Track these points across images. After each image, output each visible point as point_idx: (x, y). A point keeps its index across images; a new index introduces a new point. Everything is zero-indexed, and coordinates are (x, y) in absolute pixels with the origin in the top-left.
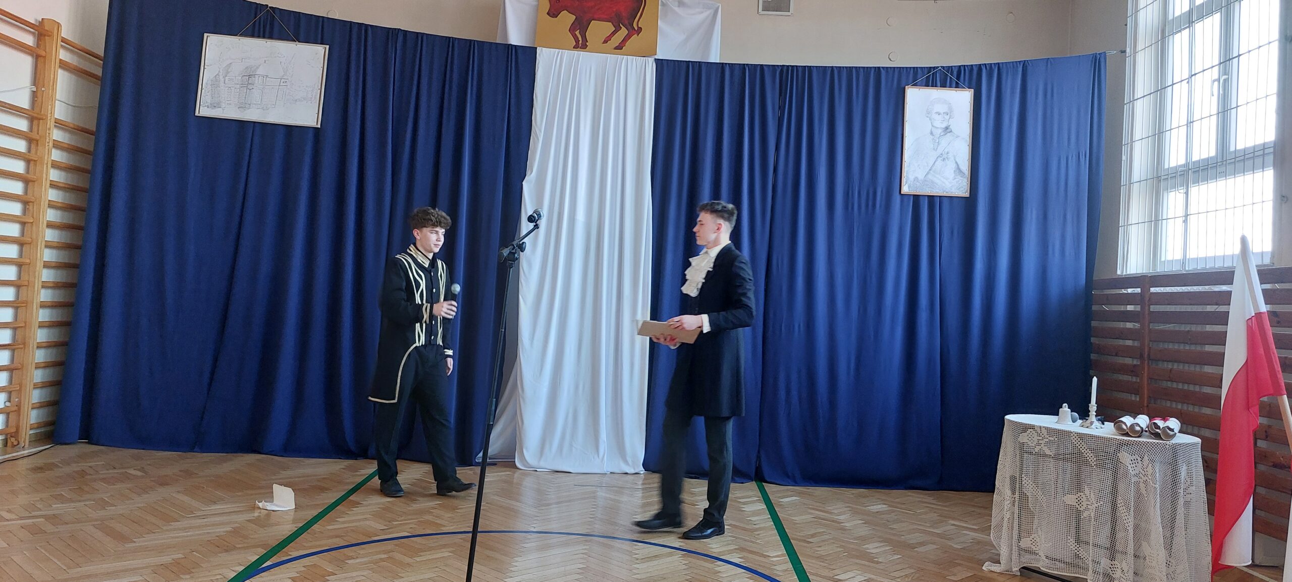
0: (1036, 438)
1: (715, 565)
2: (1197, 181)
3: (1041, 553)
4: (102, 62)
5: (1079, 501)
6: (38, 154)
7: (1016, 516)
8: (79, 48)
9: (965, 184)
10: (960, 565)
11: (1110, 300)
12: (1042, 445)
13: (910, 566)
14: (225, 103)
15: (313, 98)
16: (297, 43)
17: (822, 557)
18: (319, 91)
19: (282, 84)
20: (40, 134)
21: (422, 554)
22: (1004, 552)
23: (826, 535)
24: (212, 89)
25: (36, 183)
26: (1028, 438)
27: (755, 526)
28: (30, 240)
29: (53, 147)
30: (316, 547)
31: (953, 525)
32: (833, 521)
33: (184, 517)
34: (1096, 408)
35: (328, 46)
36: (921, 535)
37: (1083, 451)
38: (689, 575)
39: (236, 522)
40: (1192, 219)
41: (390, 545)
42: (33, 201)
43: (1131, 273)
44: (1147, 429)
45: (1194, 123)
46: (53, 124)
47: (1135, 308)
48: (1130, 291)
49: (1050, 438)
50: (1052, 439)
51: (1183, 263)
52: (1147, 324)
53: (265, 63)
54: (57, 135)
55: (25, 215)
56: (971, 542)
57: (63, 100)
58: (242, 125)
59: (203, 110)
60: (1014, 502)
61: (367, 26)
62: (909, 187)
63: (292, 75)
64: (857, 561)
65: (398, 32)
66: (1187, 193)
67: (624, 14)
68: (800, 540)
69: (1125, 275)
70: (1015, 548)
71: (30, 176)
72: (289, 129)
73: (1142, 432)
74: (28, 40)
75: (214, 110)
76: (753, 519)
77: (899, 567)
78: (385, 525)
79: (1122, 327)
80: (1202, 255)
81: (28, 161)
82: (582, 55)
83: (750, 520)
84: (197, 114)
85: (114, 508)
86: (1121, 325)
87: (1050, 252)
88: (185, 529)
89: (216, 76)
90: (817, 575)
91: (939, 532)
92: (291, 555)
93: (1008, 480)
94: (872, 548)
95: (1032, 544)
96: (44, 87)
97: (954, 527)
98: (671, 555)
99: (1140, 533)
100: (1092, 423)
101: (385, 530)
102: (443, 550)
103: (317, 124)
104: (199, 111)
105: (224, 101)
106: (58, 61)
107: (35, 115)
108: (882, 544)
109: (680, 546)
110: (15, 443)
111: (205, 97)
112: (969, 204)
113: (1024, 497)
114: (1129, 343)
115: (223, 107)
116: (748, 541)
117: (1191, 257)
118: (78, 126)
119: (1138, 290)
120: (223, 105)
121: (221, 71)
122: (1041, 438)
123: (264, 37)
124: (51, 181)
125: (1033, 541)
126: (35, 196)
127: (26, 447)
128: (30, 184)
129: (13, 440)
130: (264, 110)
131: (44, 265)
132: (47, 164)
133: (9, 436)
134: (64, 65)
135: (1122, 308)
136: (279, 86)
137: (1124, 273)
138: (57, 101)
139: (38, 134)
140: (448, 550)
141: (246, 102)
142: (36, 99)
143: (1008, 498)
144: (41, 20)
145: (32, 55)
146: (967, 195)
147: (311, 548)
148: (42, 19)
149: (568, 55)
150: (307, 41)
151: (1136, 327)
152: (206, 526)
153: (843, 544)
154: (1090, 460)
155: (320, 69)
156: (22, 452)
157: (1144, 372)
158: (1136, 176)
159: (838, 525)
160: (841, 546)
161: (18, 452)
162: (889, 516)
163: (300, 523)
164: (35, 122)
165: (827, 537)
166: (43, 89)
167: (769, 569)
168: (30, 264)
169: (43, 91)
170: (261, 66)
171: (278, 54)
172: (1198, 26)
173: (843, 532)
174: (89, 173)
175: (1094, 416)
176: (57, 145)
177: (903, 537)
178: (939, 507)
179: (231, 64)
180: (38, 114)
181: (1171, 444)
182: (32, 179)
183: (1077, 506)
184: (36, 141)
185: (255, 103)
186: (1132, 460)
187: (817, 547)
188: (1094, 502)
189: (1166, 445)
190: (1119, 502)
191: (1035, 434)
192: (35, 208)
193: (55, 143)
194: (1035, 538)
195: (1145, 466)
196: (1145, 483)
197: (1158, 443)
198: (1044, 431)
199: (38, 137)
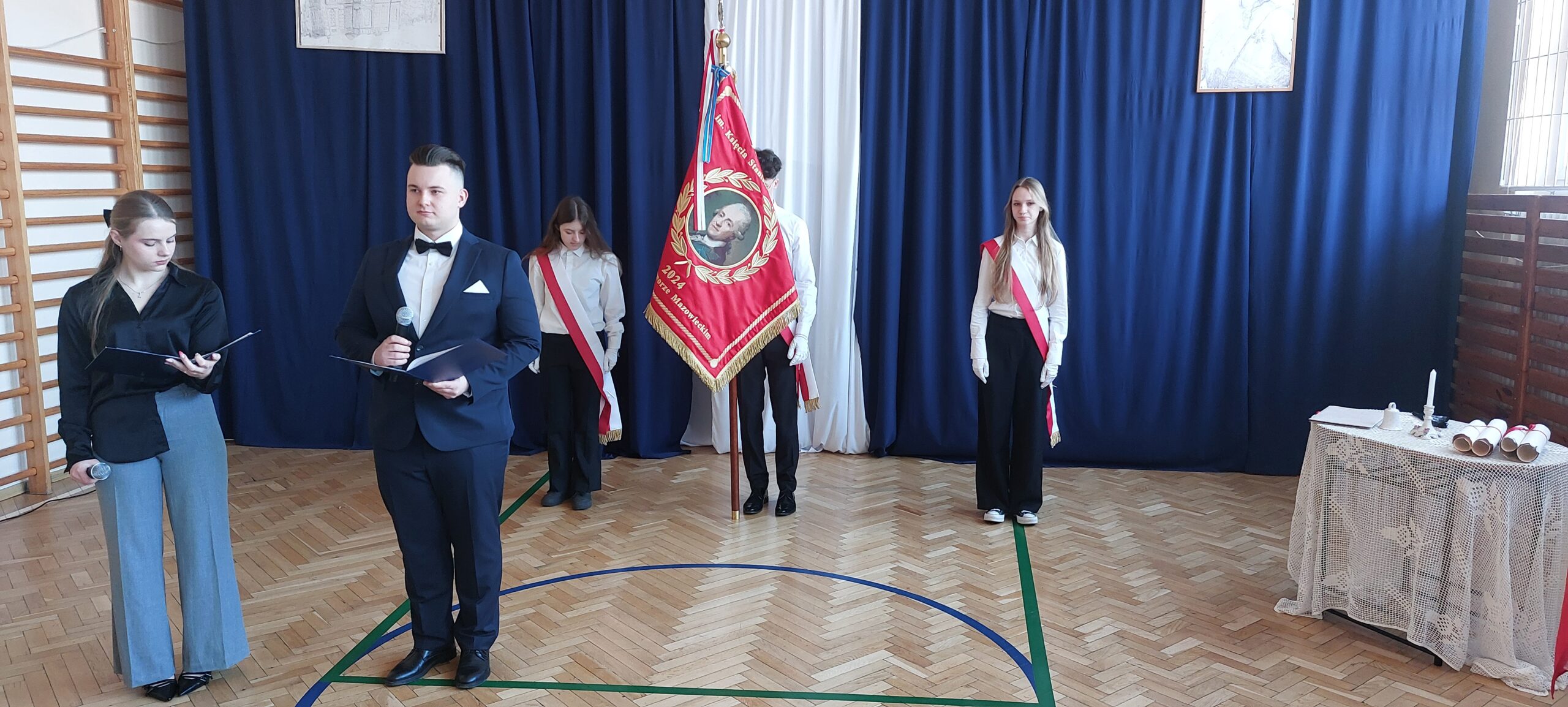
0: (1348, 452)
1: (928, 613)
3: (1350, 595)
5: (1401, 535)
6: (121, 110)
7: (1319, 546)
9: (1287, 73)
10: (1245, 603)
11: (1485, 224)
12: (1358, 461)
13: (1178, 607)
14: (329, 30)
15: (430, 18)
17: (1065, 596)
18: (439, 6)
20: (119, 86)
21: (575, 605)
22: (1303, 589)
23: (1078, 557)
24: (312, 14)
25: (125, 146)
26: (1338, 450)
27: (990, 546)
29: (138, 99)
31: (1251, 534)
32: (1094, 534)
33: (316, 555)
36: (1205, 553)
37: (1409, 474)
38: (890, 631)
41: (539, 593)
42: (123, 169)
43: (1518, 189)
46: (133, 71)
47: (1518, 239)
48: (1514, 213)
49: (1367, 453)
50: (1369, 454)
52: (1533, 261)
54: (140, 83)
55: (119, 187)
56: (1266, 564)
57: (140, 38)
58: (351, 56)
59: (305, 41)
60: (1319, 526)
62: (1208, 82)
64: (1111, 601)
68: (1044, 569)
70: (1316, 585)
71: (119, 140)
72: (409, 57)
73: (1491, 450)
75: (318, 39)
77: (1164, 609)
78: (543, 561)
79: (1501, 262)
81: (112, 122)
84: (298, 46)
87: (1407, 160)
88: (313, 575)
90: (1053, 627)
91: (1227, 548)
93: (1311, 500)
94: (1136, 578)
95: (1339, 582)
96: (114, 27)
97: (1250, 538)
98: (875, 598)
99: (1482, 581)
100: (1426, 431)
101: (541, 568)
102: (601, 599)
103: (441, 49)
104: (300, 41)
105: (328, 27)
107: (110, 66)
108: (1150, 571)
109: (889, 583)
111: (305, 23)
112: (1292, 100)
114: (1510, 285)
115: (328, 34)
116: (976, 572)
118: (165, 69)
120: (328, 33)
122: (1354, 452)
124: (141, 141)
125: (1341, 578)
126: (126, 163)
128: (119, 150)
130: (373, 35)
132: (133, 123)
135: (1504, 237)
136: (391, 2)
137: (1509, 187)
138: (133, 41)
139: (117, 87)
141: (354, 25)
142: (108, 45)
143: (1310, 524)
146: (1290, 88)
153: (1097, 572)
154: (1418, 486)
157: (1525, 325)
159: (1096, 540)
160: (1095, 577)
162: (1168, 522)
164: (112, 73)
165: (1080, 561)
166: (114, 30)
167: (994, 617)
169: (114, 33)
173: (1103, 552)
174: (186, 125)
175: (1431, 420)
176: (143, 96)
177: (1179, 558)
178: (1237, 505)
180: (113, 63)
181: (1530, 467)
182: (119, 143)
183: (1399, 542)
184: (115, 96)
185: (364, 26)
186: (1474, 489)
187: (1063, 578)
188: (1420, 539)
189: (1524, 469)
190: (1454, 541)
191: (1347, 447)
192: (128, 176)
193: (139, 95)
194: (1343, 574)
195: (1492, 496)
196: (1491, 517)
197: (1511, 467)
198: (1360, 444)
199: (118, 92)
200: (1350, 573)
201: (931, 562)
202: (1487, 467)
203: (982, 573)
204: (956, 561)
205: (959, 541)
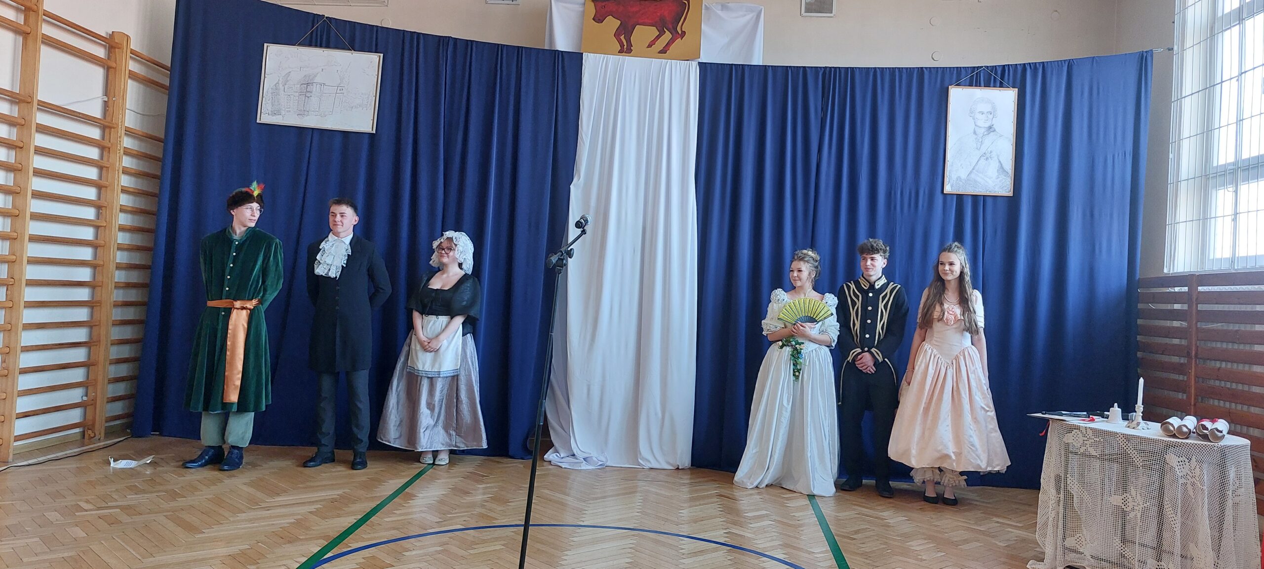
0: (1081, 439)
1: (760, 560)
2: (1247, 179)
3: (1088, 554)
4: (169, 73)
5: (1125, 502)
6: (110, 160)
7: (1061, 516)
8: (147, 59)
9: (1008, 183)
11: (1155, 298)
12: (1088, 446)
13: (954, 564)
14: (286, 111)
15: (368, 105)
16: (353, 52)
17: (865, 554)
18: (374, 98)
19: (338, 91)
20: (111, 141)
21: (475, 546)
22: (1049, 550)
23: (869, 531)
24: (272, 97)
25: (108, 188)
26: (1073, 438)
27: (799, 522)
28: (103, 242)
29: (124, 154)
30: (375, 538)
31: (998, 522)
32: (876, 518)
33: (250, 508)
34: (1142, 408)
35: (382, 55)
36: (964, 533)
37: (1129, 452)
39: (299, 514)
40: (1242, 218)
41: (445, 537)
42: (104, 205)
43: (1178, 271)
44: (1195, 431)
45: (1244, 121)
46: (123, 132)
47: (1182, 307)
48: (1177, 289)
49: (1096, 439)
50: (1098, 440)
51: (1232, 262)
52: (1194, 322)
53: (322, 71)
54: (128, 142)
55: (98, 219)
56: (1016, 540)
57: (132, 109)
58: (301, 131)
59: (266, 116)
60: (1059, 501)
61: (419, 34)
62: (952, 186)
63: (349, 83)
64: (901, 558)
65: (449, 41)
66: (1236, 192)
67: (667, 19)
68: (844, 537)
69: (1172, 274)
70: (1059, 547)
71: (103, 182)
72: (346, 134)
73: (1190, 433)
74: (100, 52)
75: (274, 117)
76: (797, 514)
77: (942, 564)
78: (440, 518)
79: (1168, 325)
80: (1252, 253)
81: (101, 168)
82: (627, 60)
83: (794, 516)
84: (258, 121)
85: (185, 498)
86: (1168, 323)
88: (251, 521)
89: (276, 85)
91: (982, 529)
92: (350, 547)
93: (1053, 480)
94: (916, 545)
95: (1077, 543)
96: (114, 97)
97: (997, 525)
98: (716, 550)
99: (1189, 534)
100: (1138, 424)
101: (440, 523)
102: (497, 543)
103: (372, 130)
104: (260, 118)
105: (284, 109)
106: (127, 72)
107: (106, 124)
108: (926, 542)
109: (725, 541)
110: (92, 435)
112: (1012, 203)
113: (1069, 496)
114: (1176, 341)
115: (283, 114)
116: (792, 537)
117: (1240, 255)
118: (147, 134)
119: (1185, 289)
120: (283, 113)
121: (281, 79)
122: (1086, 439)
123: (321, 46)
124: (122, 186)
125: (1079, 540)
126: (107, 201)
127: (101, 439)
128: (103, 189)
129: (90, 432)
130: (321, 117)
131: (116, 267)
132: (118, 170)
133: (86, 429)
134: (133, 76)
135: (1169, 307)
136: (336, 93)
137: (1171, 272)
138: (127, 110)
139: (110, 142)
140: (500, 543)
141: (305, 109)
142: (107, 108)
143: (1053, 498)
144: (111, 33)
145: (103, 67)
146: (1010, 194)
147: (369, 539)
148: (113, 32)
149: (614, 60)
150: (362, 49)
151: (1184, 326)
152: (271, 517)
153: (886, 541)
154: (1136, 461)
155: (374, 77)
156: (99, 444)
157: (1191, 370)
158: (1184, 175)
159: (881, 522)
160: (885, 544)
161: (95, 444)
162: (933, 513)
163: (359, 515)
164: (107, 131)
165: (872, 533)
167: (813, 565)
168: (103, 265)
169: (114, 101)
170: (319, 74)
171: (335, 62)
172: (1249, 23)
173: (886, 528)
174: (159, 179)
175: (1141, 417)
176: (127, 152)
177: (947, 534)
179: (290, 72)
180: (109, 123)
181: (1219, 446)
182: (105, 185)
183: (1123, 507)
184: (108, 149)
185: (313, 110)
186: (1179, 462)
187: (860, 543)
188: (1140, 503)
189: (1215, 447)
190: (1166, 503)
191: (1080, 435)
192: (107, 212)
193: (125, 150)
194: (1080, 537)
195: (1192, 468)
196: (1193, 484)
197: (1206, 445)
198: (1090, 432)
199: (110, 145)
200: (1085, 535)
201: (755, 530)
202: (1188, 445)
203: (795, 538)
204: (774, 530)
205: (774, 517)
